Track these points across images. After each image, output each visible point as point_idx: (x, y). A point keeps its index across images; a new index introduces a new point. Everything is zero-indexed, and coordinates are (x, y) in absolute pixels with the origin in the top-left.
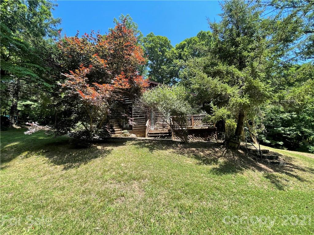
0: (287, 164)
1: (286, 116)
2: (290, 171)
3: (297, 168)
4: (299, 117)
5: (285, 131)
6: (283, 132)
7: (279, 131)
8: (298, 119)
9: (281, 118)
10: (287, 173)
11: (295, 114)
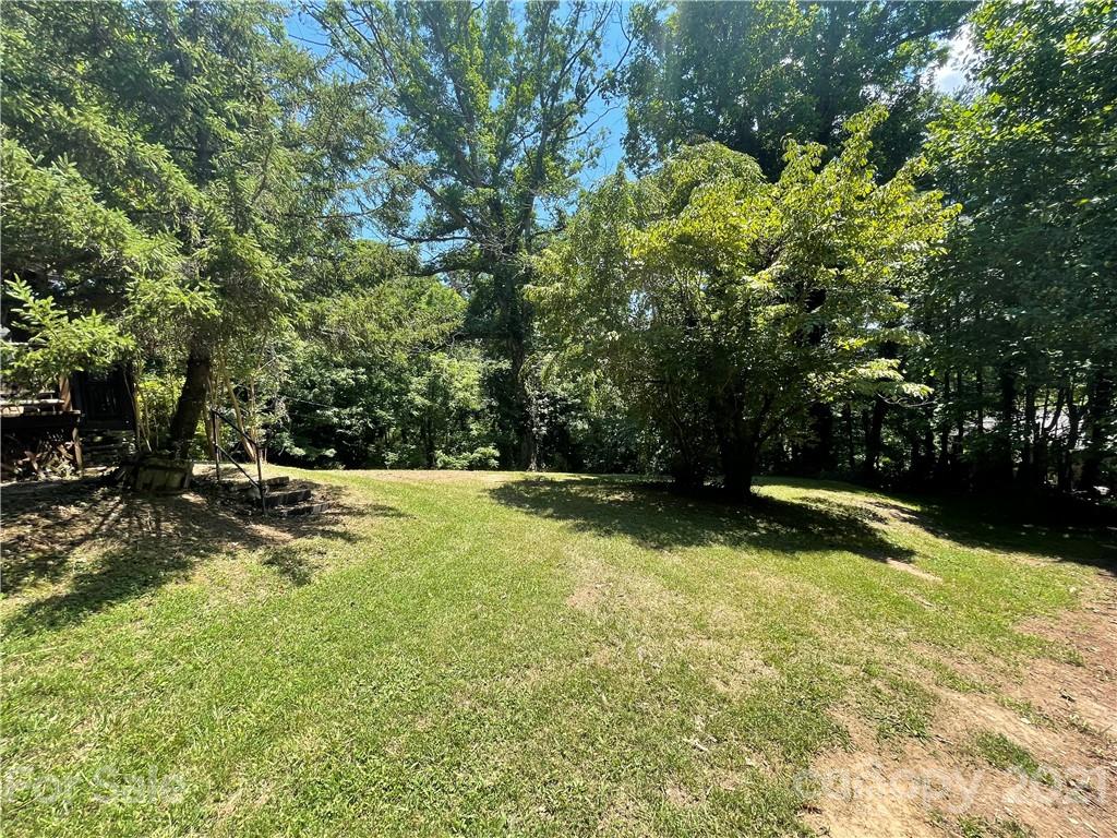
0: (329, 507)
1: (343, 375)
2: (333, 524)
3: (350, 511)
4: (370, 379)
5: (340, 419)
6: (336, 420)
7: (328, 417)
8: (370, 386)
9: (334, 383)
10: (325, 533)
11: (363, 374)
